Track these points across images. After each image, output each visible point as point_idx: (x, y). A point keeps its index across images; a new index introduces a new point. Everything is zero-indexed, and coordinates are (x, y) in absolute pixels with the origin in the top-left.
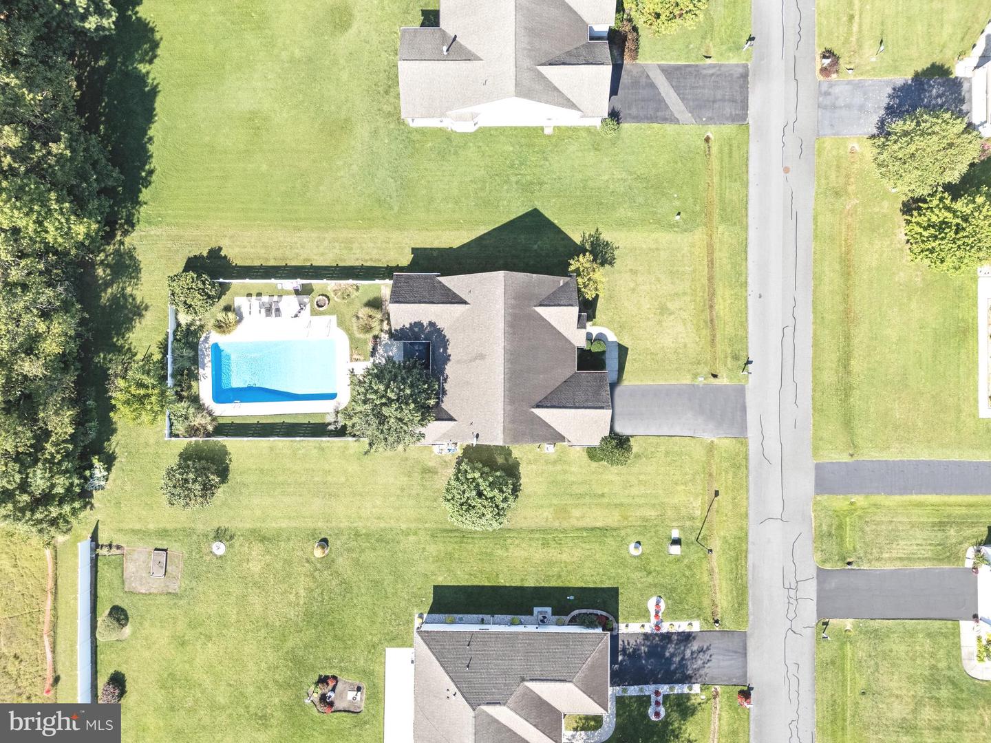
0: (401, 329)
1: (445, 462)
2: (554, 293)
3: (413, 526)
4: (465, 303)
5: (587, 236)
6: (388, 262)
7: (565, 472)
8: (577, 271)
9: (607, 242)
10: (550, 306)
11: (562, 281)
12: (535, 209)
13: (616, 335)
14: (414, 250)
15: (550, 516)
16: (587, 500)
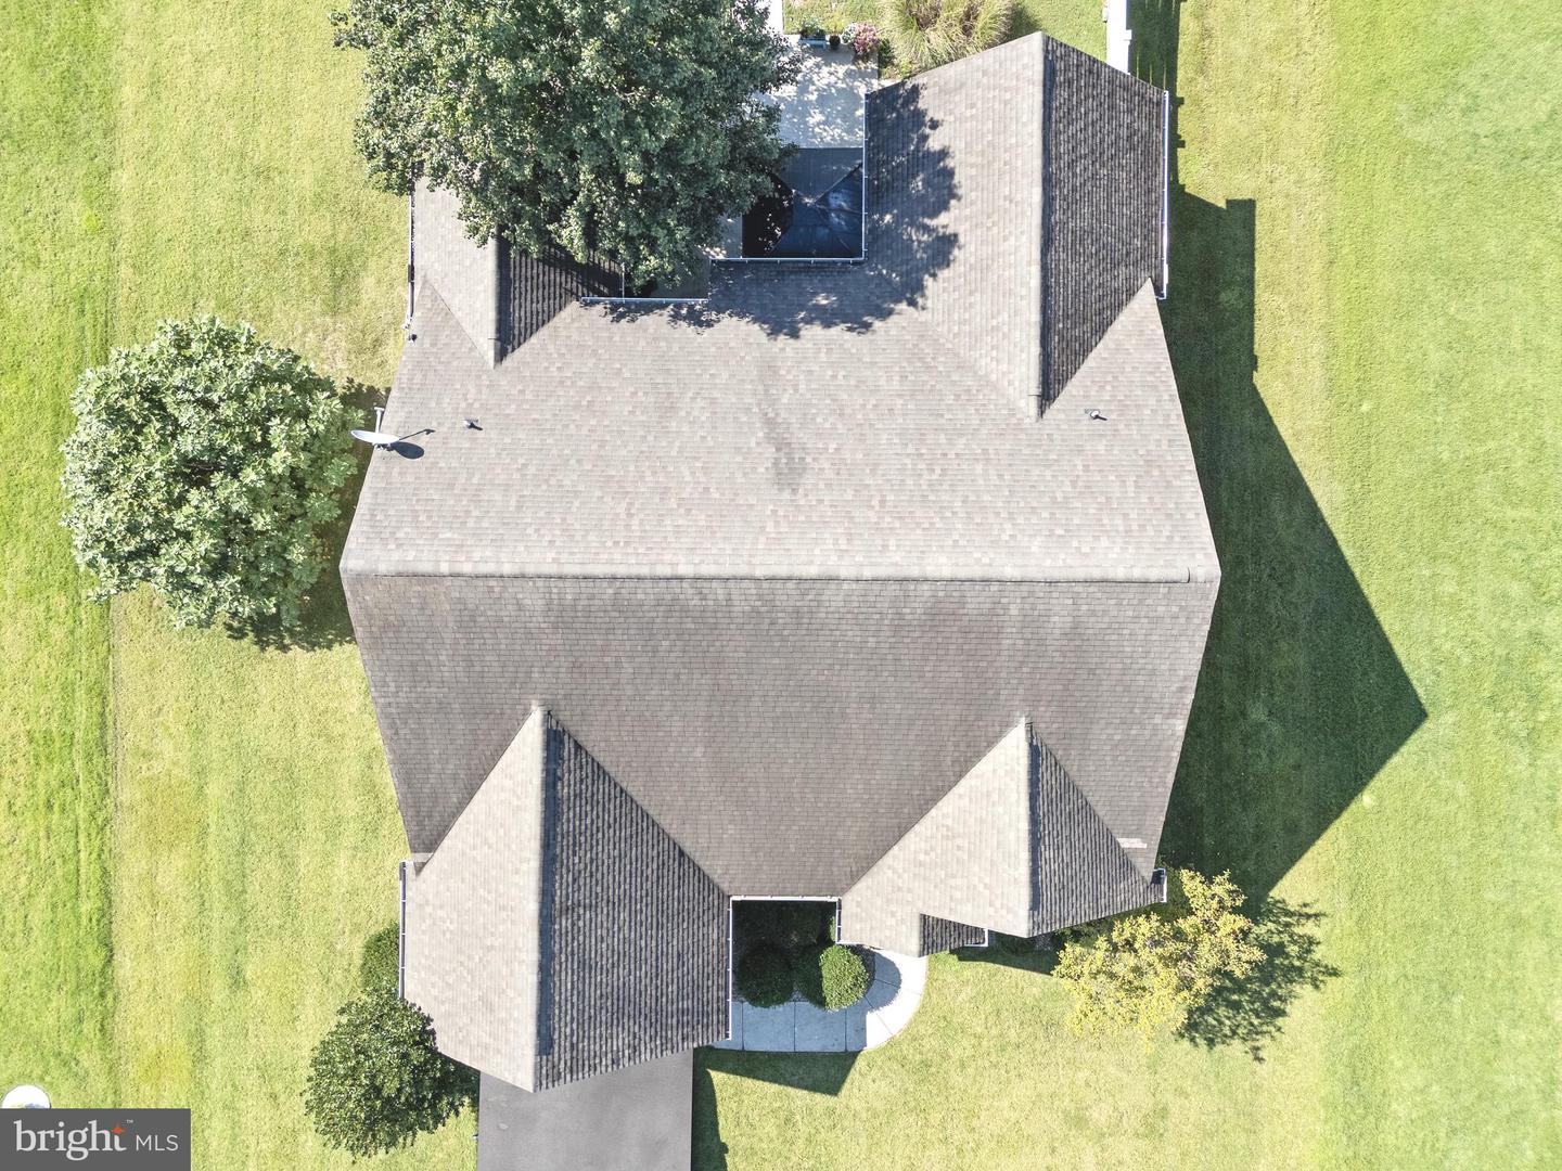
0: (919, 116)
1: (377, 343)
2: (1087, 810)
3: (125, 216)
4: (1047, 396)
5: (1308, 928)
6: (1197, 102)
7: (333, 830)
8: (1179, 906)
9: (1281, 1013)
10: (1033, 797)
11: (1141, 846)
12: (1420, 715)
13: (892, 1043)
14: (1244, 210)
15: (158, 767)
16: (221, 918)
